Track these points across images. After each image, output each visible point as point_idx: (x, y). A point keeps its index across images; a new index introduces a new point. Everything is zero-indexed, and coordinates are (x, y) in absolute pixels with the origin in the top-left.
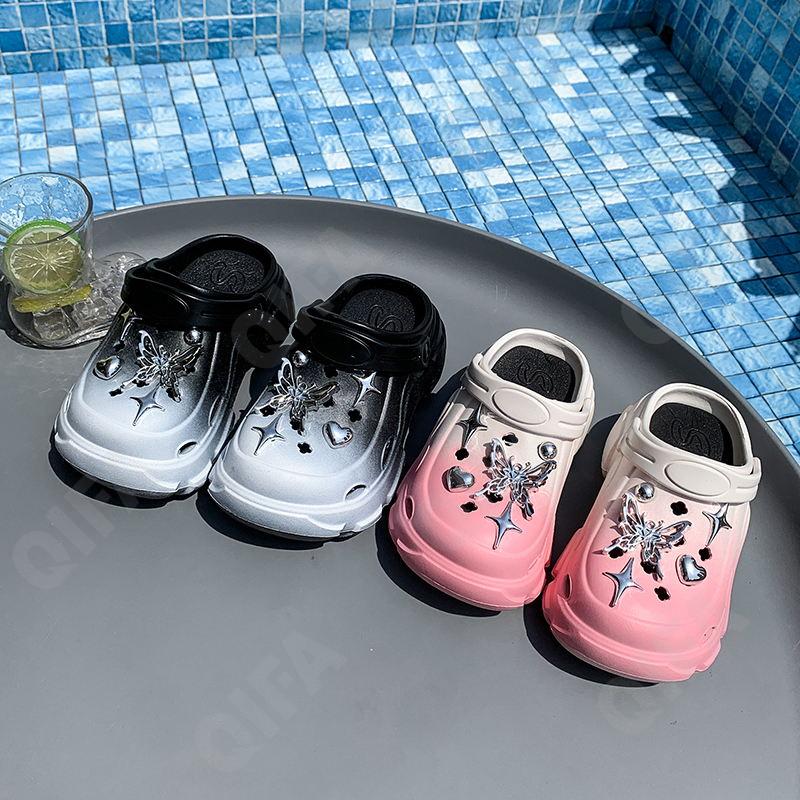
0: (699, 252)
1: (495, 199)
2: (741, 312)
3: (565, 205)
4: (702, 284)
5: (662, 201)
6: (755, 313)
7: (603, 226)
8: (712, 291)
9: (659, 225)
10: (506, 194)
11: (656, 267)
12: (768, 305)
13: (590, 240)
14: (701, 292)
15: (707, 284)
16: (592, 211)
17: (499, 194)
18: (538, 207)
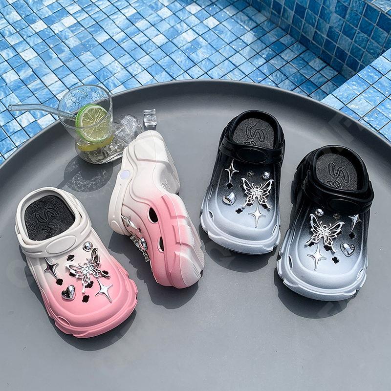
0: (178, 26)
1: (71, 34)
2: (206, 51)
3: (107, 25)
4: (184, 43)
5: (153, 5)
6: (212, 48)
7: (128, 29)
8: (190, 44)
9: (156, 19)
10: (75, 30)
11: (160, 42)
12: (217, 42)
13: (125, 39)
14: (185, 47)
15: (186, 42)
16: (121, 23)
17: (72, 31)
18: (94, 31)
